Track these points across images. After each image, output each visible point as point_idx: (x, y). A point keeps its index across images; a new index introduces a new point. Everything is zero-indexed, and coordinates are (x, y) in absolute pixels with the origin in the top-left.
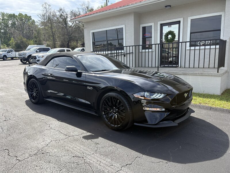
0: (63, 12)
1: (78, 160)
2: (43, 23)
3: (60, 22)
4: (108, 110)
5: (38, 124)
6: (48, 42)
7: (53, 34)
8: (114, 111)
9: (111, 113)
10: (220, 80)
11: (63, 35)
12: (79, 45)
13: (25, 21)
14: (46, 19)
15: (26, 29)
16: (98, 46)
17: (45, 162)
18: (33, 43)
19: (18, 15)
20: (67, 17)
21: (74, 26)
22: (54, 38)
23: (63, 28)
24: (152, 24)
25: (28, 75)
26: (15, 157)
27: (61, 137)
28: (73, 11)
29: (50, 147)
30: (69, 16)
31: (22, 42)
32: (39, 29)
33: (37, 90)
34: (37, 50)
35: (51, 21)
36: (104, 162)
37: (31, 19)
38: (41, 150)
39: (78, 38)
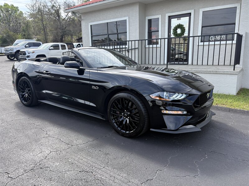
0: (55, 3)
1: (87, 176)
2: (32, 15)
3: (51, 14)
4: (118, 114)
5: (33, 131)
6: (38, 36)
7: (44, 27)
8: (126, 115)
9: (122, 117)
10: (237, 79)
11: (56, 29)
12: (74, 40)
13: (12, 12)
14: (36, 10)
15: (12, 22)
16: (95, 42)
17: (45, 179)
18: (21, 37)
19: (3, 5)
20: (59, 8)
21: (68, 18)
22: (45, 32)
23: (55, 20)
24: (159, 16)
25: (18, 72)
26: (6, 174)
27: (62, 146)
28: (67, 2)
29: (50, 160)
30: (62, 7)
31: (8, 36)
32: (28, 22)
33: (29, 90)
34: (27, 44)
35: (41, 12)
36: (119, 177)
37: (19, 10)
38: (38, 164)
39: (73, 32)
